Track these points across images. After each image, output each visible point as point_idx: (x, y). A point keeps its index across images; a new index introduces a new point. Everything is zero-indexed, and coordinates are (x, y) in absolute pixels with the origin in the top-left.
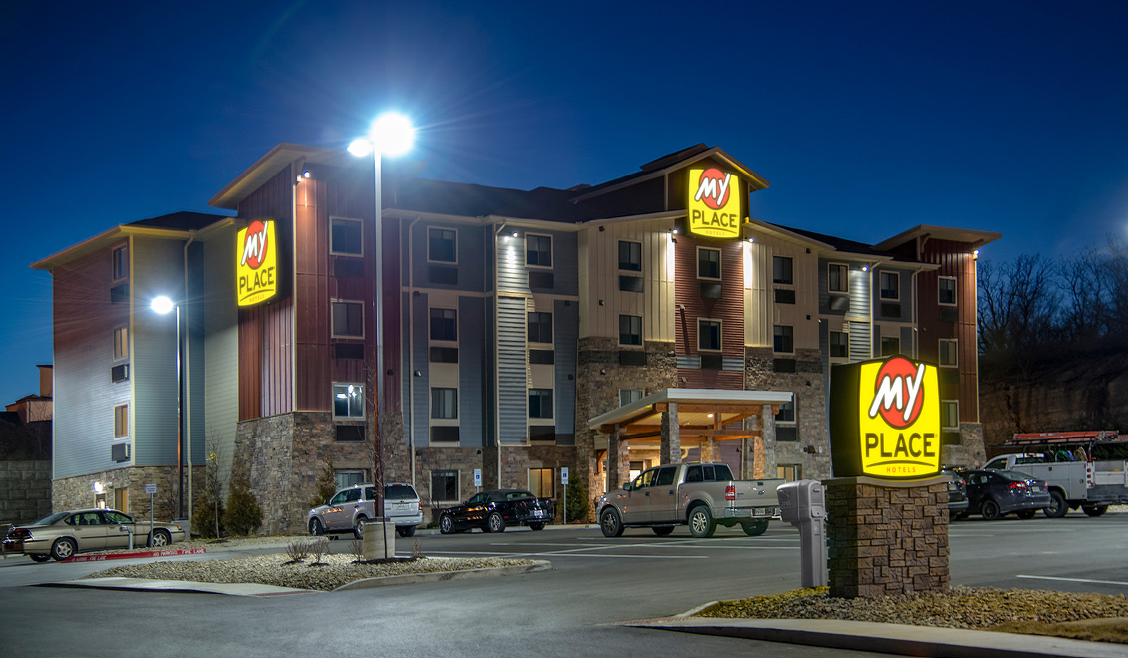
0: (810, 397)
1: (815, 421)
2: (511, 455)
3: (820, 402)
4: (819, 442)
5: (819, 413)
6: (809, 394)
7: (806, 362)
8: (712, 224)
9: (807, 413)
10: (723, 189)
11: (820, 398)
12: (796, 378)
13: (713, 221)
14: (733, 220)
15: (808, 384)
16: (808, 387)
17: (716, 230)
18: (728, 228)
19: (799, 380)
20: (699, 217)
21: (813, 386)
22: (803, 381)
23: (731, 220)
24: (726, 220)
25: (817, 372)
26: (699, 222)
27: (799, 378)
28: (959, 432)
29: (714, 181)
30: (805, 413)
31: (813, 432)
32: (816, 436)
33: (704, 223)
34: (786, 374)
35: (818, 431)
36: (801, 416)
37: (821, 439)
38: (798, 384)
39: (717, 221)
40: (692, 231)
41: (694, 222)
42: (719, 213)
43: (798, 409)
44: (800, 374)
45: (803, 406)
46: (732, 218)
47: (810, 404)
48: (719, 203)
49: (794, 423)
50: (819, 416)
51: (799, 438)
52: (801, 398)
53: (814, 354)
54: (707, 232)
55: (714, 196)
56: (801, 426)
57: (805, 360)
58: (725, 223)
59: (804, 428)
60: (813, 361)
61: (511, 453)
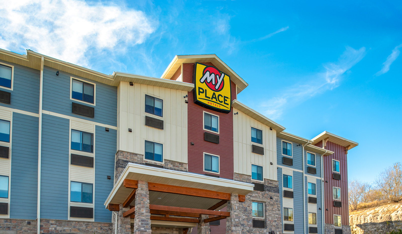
0: (272, 205)
1: (275, 218)
2: (51, 226)
3: (278, 209)
4: (277, 230)
5: (277, 214)
6: (272, 203)
7: (270, 186)
8: (212, 99)
9: (271, 213)
10: (220, 81)
11: (278, 206)
12: (265, 194)
13: (213, 97)
14: (226, 100)
15: (271, 198)
16: (271, 200)
17: (215, 103)
18: (223, 104)
19: (266, 195)
20: (203, 92)
21: (274, 199)
22: (268, 196)
23: (225, 100)
24: (221, 99)
25: (276, 192)
26: (203, 96)
27: (266, 194)
28: (342, 229)
29: (213, 75)
30: (269, 213)
31: (274, 224)
32: (276, 226)
33: (206, 97)
34: (259, 192)
35: (277, 223)
36: (267, 214)
37: (278, 228)
38: (266, 197)
39: (215, 98)
40: (198, 99)
41: (199, 94)
42: (217, 94)
43: (266, 211)
44: (267, 192)
45: (268, 210)
46: (226, 99)
47: (272, 209)
48: (217, 87)
49: (264, 218)
50: (277, 216)
51: (266, 227)
52: (267, 205)
53: (274, 183)
54: (208, 103)
55: (214, 83)
56: (267, 220)
57: (270, 185)
58: (221, 100)
59: (269, 221)
60: (274, 186)
61: (52, 224)
